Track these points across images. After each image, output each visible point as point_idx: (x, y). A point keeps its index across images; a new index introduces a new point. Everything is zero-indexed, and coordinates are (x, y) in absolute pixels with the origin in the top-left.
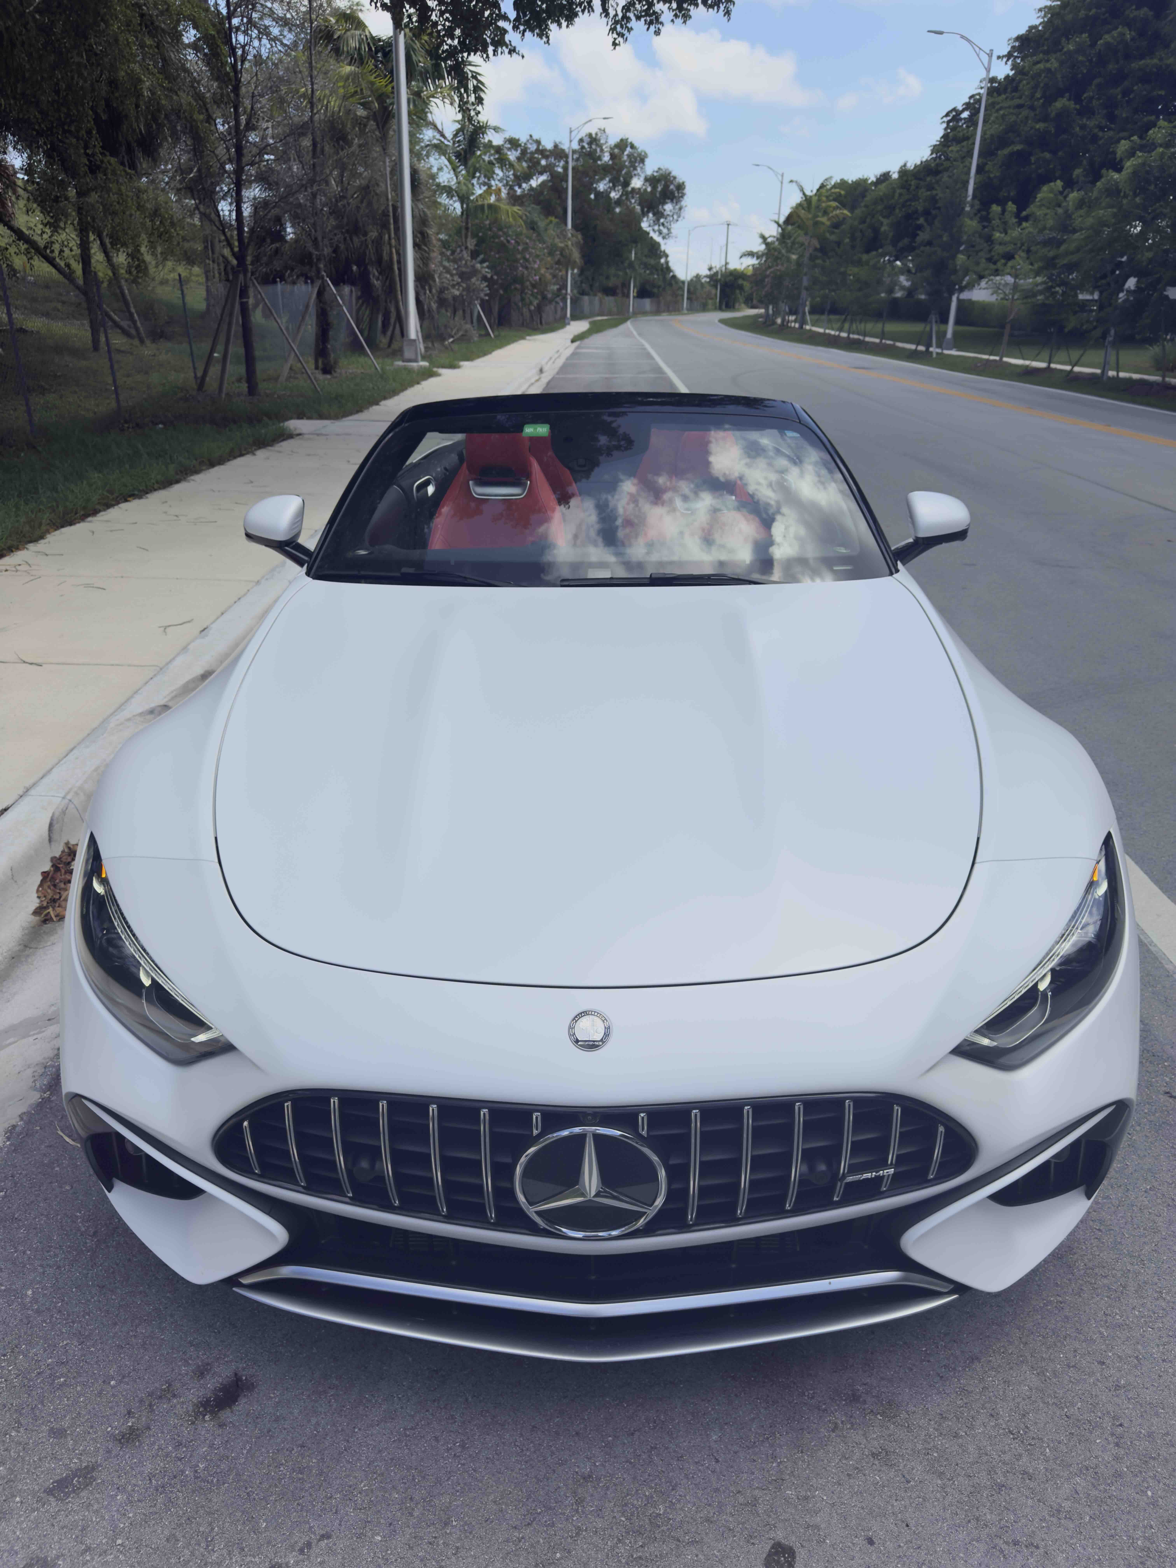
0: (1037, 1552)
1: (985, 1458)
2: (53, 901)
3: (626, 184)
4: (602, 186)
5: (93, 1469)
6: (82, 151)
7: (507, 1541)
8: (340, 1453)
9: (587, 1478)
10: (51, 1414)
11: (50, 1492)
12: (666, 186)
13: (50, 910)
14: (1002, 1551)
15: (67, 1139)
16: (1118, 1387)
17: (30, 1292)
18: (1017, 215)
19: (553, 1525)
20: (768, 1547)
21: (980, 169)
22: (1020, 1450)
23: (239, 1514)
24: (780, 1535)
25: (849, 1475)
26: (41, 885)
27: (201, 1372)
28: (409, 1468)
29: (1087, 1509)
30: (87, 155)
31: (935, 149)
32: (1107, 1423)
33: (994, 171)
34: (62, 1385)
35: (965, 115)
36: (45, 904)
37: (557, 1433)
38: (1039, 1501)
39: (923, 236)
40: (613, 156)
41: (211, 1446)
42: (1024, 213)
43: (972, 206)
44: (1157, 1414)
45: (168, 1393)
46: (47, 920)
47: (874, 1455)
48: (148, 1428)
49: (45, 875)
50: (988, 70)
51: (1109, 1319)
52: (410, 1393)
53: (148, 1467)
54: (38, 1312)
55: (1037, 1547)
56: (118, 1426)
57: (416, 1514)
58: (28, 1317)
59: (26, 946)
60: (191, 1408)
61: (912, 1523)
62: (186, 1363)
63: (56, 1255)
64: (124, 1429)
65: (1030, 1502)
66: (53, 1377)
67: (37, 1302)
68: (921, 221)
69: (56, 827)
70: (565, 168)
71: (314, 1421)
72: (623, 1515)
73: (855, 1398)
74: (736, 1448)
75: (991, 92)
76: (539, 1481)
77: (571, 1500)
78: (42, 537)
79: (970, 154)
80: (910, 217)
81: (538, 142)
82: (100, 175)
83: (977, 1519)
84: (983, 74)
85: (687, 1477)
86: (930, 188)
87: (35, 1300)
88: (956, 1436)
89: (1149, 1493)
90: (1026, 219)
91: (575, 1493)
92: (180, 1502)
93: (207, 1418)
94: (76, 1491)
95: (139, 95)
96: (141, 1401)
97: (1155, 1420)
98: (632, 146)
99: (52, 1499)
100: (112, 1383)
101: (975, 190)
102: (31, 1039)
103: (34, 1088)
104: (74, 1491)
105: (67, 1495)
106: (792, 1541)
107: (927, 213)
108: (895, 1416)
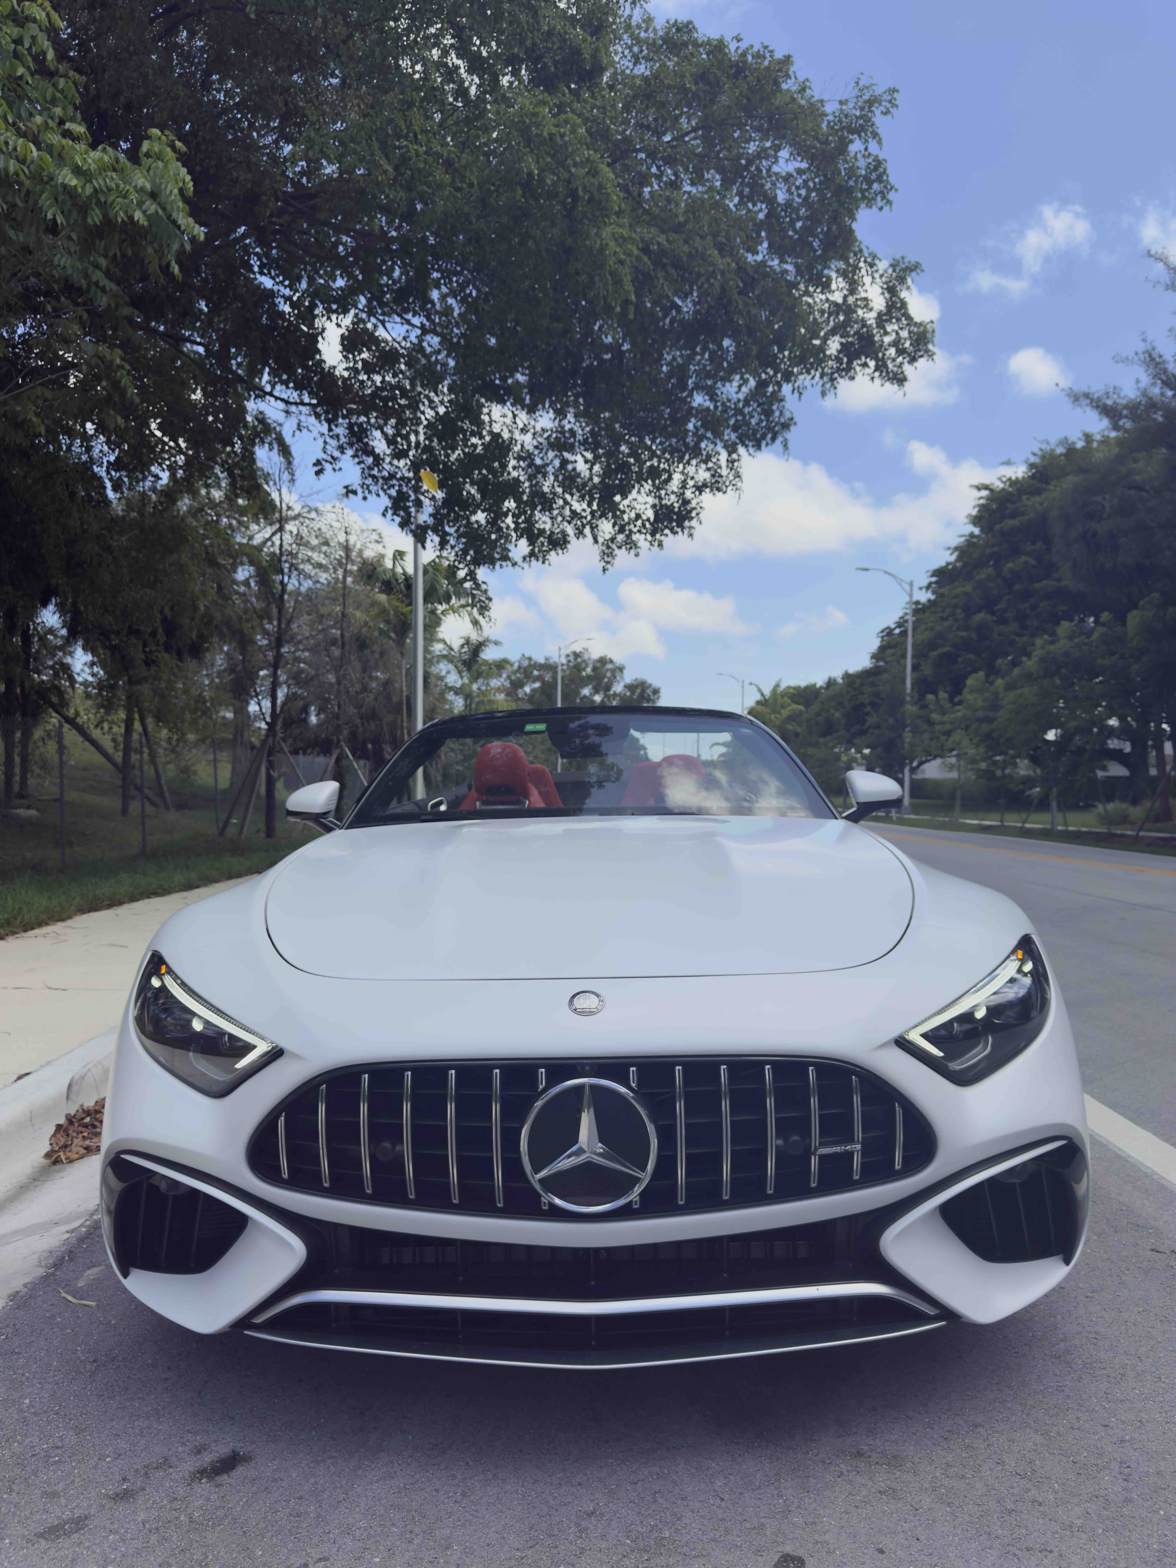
0: (1051, 1555)
1: (993, 1492)
2: (65, 1147)
3: (608, 688)
4: (586, 691)
5: (86, 1518)
6: (141, 649)
7: (510, 1559)
8: (339, 1502)
9: (590, 1515)
10: (45, 1482)
11: (41, 1535)
12: (643, 691)
13: (61, 1154)
14: (1014, 1555)
15: (70, 1298)
16: (1122, 1441)
17: (27, 1401)
18: (951, 699)
19: (556, 1547)
20: (777, 1557)
21: (915, 668)
22: (1029, 1486)
23: (234, 1546)
24: (788, 1549)
25: (857, 1507)
26: (54, 1135)
27: (199, 1451)
28: (409, 1511)
29: (1100, 1525)
30: (144, 651)
31: (875, 657)
32: (1115, 1466)
33: (927, 670)
34: (56, 1462)
35: (897, 631)
36: (57, 1149)
37: (560, 1484)
38: (1050, 1520)
39: (871, 720)
40: (595, 669)
41: (208, 1500)
42: (957, 700)
43: (912, 697)
44: (1164, 1459)
45: (166, 1463)
46: (57, 1162)
47: (880, 1492)
48: (143, 1489)
49: (59, 1127)
50: (911, 595)
51: (1110, 1396)
52: (410, 1460)
53: (142, 1516)
54: (35, 1414)
55: (1051, 1552)
56: (111, 1488)
57: (415, 1542)
58: (25, 1418)
59: (35, 1180)
60: (187, 1475)
61: (922, 1538)
62: (184, 1444)
63: (54, 1376)
64: (118, 1490)
65: (1041, 1521)
66: (47, 1456)
67: (33, 1407)
68: (868, 709)
69: (75, 1088)
70: (555, 679)
71: (312, 1480)
72: (628, 1537)
73: (860, 1454)
74: (740, 1491)
75: (916, 612)
76: (541, 1517)
77: (574, 1529)
78: (70, 918)
79: (904, 656)
80: (858, 708)
81: (530, 659)
82: (153, 669)
83: (989, 1534)
84: (907, 599)
85: (693, 1511)
86: (873, 684)
87: (31, 1405)
88: (963, 1477)
89: (1162, 1512)
90: (960, 703)
91: (578, 1525)
92: (174, 1538)
93: (204, 1481)
94: (68, 1534)
95: (196, 609)
96: (137, 1471)
97: (1162, 1463)
98: (611, 661)
99: (41, 1540)
100: (108, 1460)
101: (913, 684)
102: (38, 1237)
103: (40, 1265)
104: (65, 1534)
105: (58, 1537)
106: (801, 1553)
107: (873, 704)
108: (901, 1465)
